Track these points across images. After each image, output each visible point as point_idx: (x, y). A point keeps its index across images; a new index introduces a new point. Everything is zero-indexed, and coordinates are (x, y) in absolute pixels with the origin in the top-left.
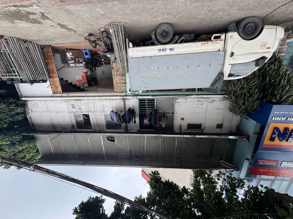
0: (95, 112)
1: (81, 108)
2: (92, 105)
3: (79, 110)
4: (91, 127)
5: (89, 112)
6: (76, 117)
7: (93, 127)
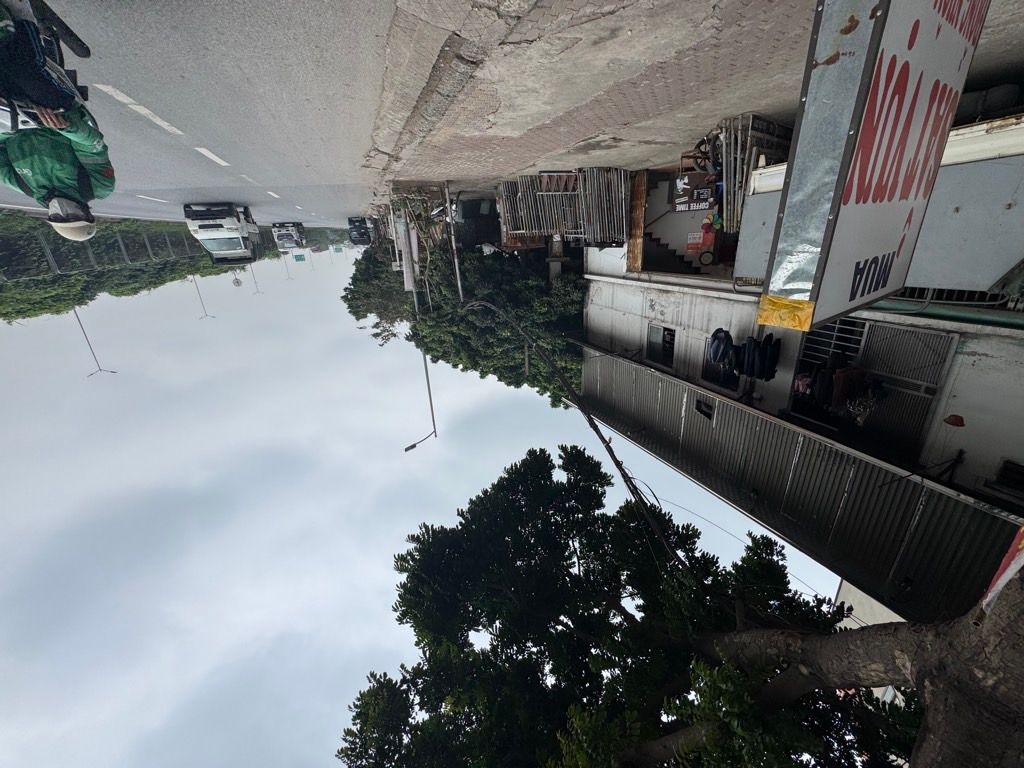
0: (689, 327)
1: (665, 311)
2: (687, 307)
3: (659, 316)
4: (672, 362)
5: (677, 325)
6: (651, 329)
7: (674, 365)
